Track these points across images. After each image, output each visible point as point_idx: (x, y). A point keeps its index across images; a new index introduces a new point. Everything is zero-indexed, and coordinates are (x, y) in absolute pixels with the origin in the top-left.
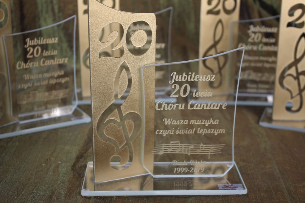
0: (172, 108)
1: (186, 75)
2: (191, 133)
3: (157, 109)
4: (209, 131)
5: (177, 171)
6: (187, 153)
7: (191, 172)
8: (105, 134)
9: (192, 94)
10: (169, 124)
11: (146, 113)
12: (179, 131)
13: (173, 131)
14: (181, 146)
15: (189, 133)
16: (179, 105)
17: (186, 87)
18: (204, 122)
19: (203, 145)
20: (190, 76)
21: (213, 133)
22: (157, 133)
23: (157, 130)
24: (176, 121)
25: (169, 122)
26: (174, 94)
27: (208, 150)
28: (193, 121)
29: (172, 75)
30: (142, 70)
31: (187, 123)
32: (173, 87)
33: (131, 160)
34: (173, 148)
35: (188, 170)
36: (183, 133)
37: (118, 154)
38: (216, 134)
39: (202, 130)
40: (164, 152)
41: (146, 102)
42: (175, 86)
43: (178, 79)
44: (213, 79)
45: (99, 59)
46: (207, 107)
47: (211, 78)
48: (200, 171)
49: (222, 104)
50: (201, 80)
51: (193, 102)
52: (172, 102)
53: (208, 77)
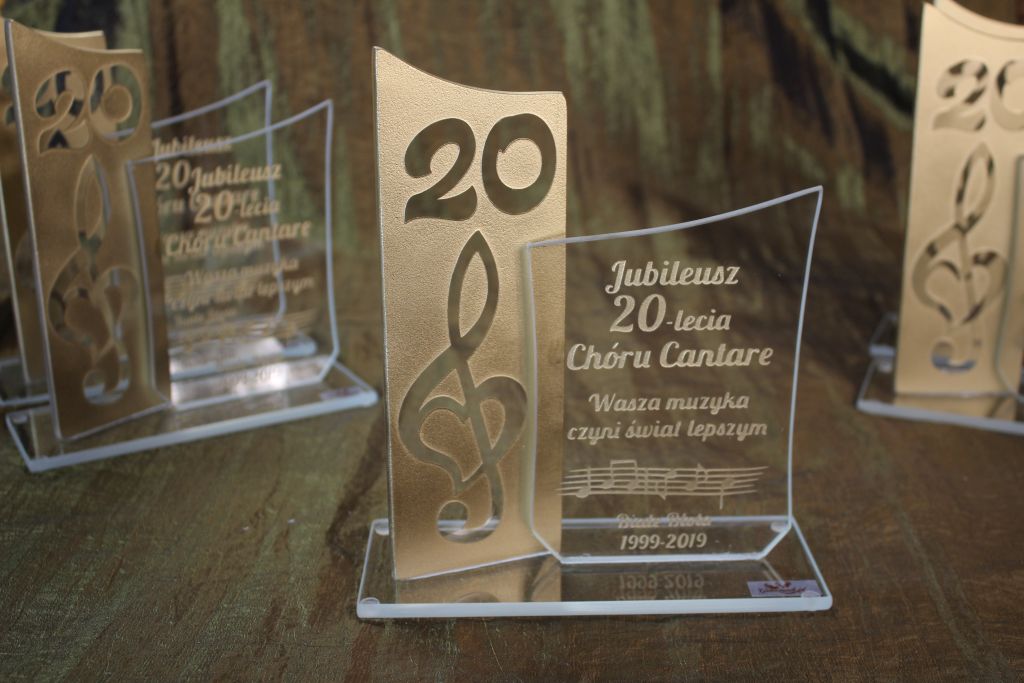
0: (615, 362)
1: (653, 268)
2: (669, 434)
3: (571, 367)
4: (721, 431)
5: (628, 545)
6: (656, 493)
7: (668, 546)
8: (422, 439)
9: (671, 323)
10: (607, 409)
11: (540, 380)
12: (635, 431)
13: (618, 430)
14: (640, 472)
15: (663, 435)
16: (634, 356)
17: (655, 304)
18: (708, 404)
19: (702, 470)
21: (733, 434)
22: (573, 436)
23: (572, 429)
24: (625, 402)
25: (607, 403)
26: (621, 324)
27: (719, 485)
28: (676, 401)
29: (614, 269)
30: (528, 256)
31: (657, 408)
32: (618, 303)
33: (497, 513)
34: (616, 478)
35: (661, 541)
36: (645, 436)
37: (460, 498)
38: (741, 439)
39: (701, 427)
40: (593, 489)
41: (540, 347)
42: (624, 302)
43: (632, 280)
44: (734, 280)
45: (406, 226)
46: (714, 360)
47: (727, 275)
48: (696, 543)
49: (757, 351)
50: (697, 282)
51: (674, 345)
52: (614, 347)
53: (717, 274)
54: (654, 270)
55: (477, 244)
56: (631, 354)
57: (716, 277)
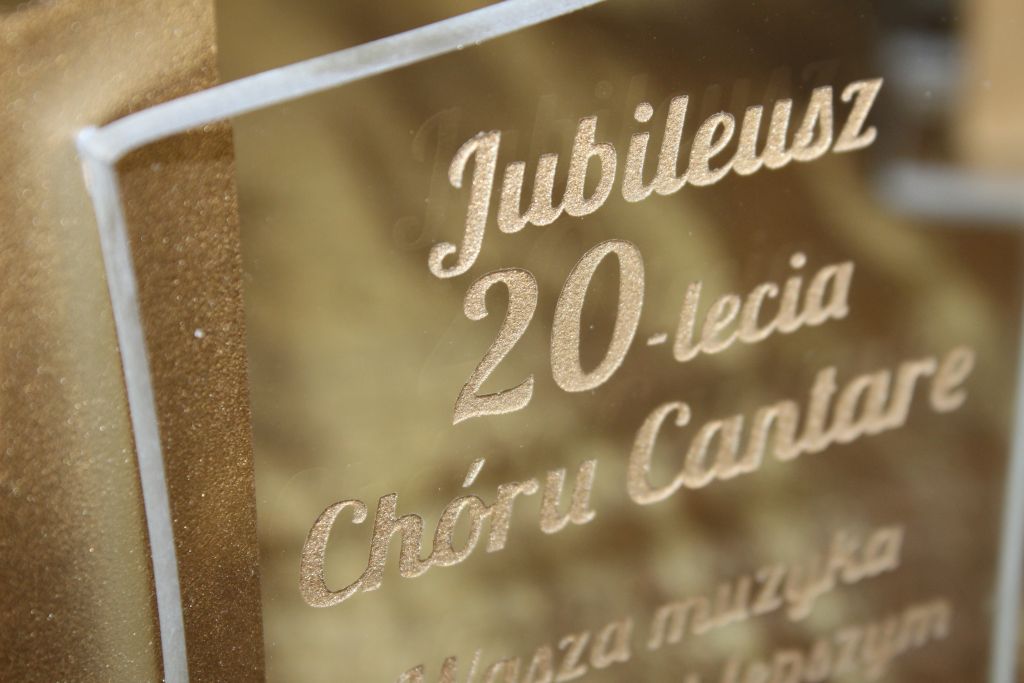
0: (477, 536)
3: (320, 597)
9: (663, 338)
18: (780, 590)
20: (639, 146)
24: (514, 667)
26: (487, 390)
28: (682, 610)
29: (457, 177)
31: (621, 653)
32: (476, 308)
42: (499, 297)
43: (525, 204)
44: (863, 131)
46: (800, 431)
47: (841, 112)
49: (929, 366)
50: (746, 164)
51: (673, 415)
52: (470, 481)
53: (810, 121)
54: (599, 151)
56: (531, 488)
57: (804, 137)
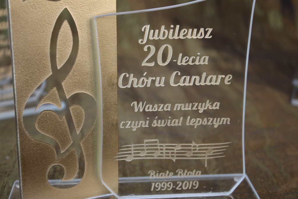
0: (145, 84)
1: (165, 29)
2: (176, 125)
3: (121, 86)
4: (205, 122)
5: (155, 188)
6: (170, 158)
7: (177, 188)
8: (37, 128)
9: (176, 61)
10: (141, 110)
11: (103, 95)
12: (157, 123)
13: (148, 122)
14: (160, 146)
15: (173, 125)
16: (155, 80)
17: (166, 50)
18: (197, 107)
19: (196, 145)
20: (172, 31)
21: (211, 124)
22: (123, 126)
23: (123, 122)
24: (151, 106)
25: (141, 107)
26: (147, 62)
27: (205, 153)
28: (179, 105)
29: (143, 30)
30: (95, 23)
31: (169, 109)
32: (145, 49)
34: (147, 150)
35: (173, 185)
36: (163, 125)
37: (60, 162)
38: (216, 127)
39: (193, 120)
40: (134, 157)
41: (103, 76)
42: (149, 49)
43: (153, 36)
44: (209, 36)
45: (23, 2)
46: (200, 82)
47: (206, 32)
48: (193, 186)
49: (224, 76)
50: (189, 37)
51: (178, 73)
52: (144, 75)
53: (200, 32)
55: (65, 16)
56: (154, 78)
57: (199, 34)
